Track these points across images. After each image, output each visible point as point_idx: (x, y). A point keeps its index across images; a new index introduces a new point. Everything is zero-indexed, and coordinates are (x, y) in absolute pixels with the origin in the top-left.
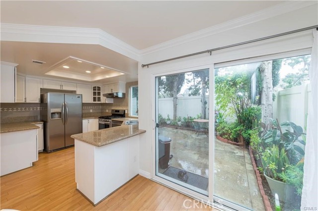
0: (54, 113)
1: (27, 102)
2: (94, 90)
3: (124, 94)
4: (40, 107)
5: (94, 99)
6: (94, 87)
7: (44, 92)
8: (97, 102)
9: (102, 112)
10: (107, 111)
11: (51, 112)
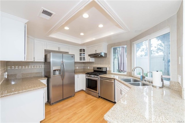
0: (55, 70)
1: (35, 61)
2: (80, 52)
3: (106, 54)
4: (44, 65)
5: (81, 59)
6: (80, 50)
7: (47, 53)
8: (82, 61)
9: (84, 69)
10: (89, 68)
11: (53, 70)
